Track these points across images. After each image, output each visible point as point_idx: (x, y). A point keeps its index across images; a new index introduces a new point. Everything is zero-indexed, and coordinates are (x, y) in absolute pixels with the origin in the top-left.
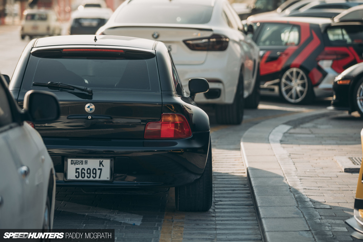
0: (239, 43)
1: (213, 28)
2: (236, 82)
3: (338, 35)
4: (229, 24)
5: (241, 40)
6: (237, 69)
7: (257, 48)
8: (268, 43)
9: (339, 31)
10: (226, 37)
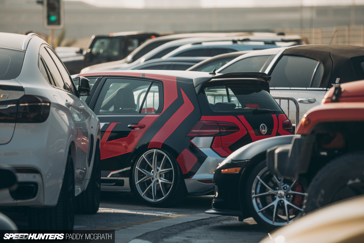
0: (66, 109)
1: (24, 85)
2: (62, 172)
3: (222, 96)
4: (51, 80)
5: (69, 105)
6: (63, 151)
7: (95, 117)
8: (112, 109)
9: (223, 91)
10: (46, 100)
